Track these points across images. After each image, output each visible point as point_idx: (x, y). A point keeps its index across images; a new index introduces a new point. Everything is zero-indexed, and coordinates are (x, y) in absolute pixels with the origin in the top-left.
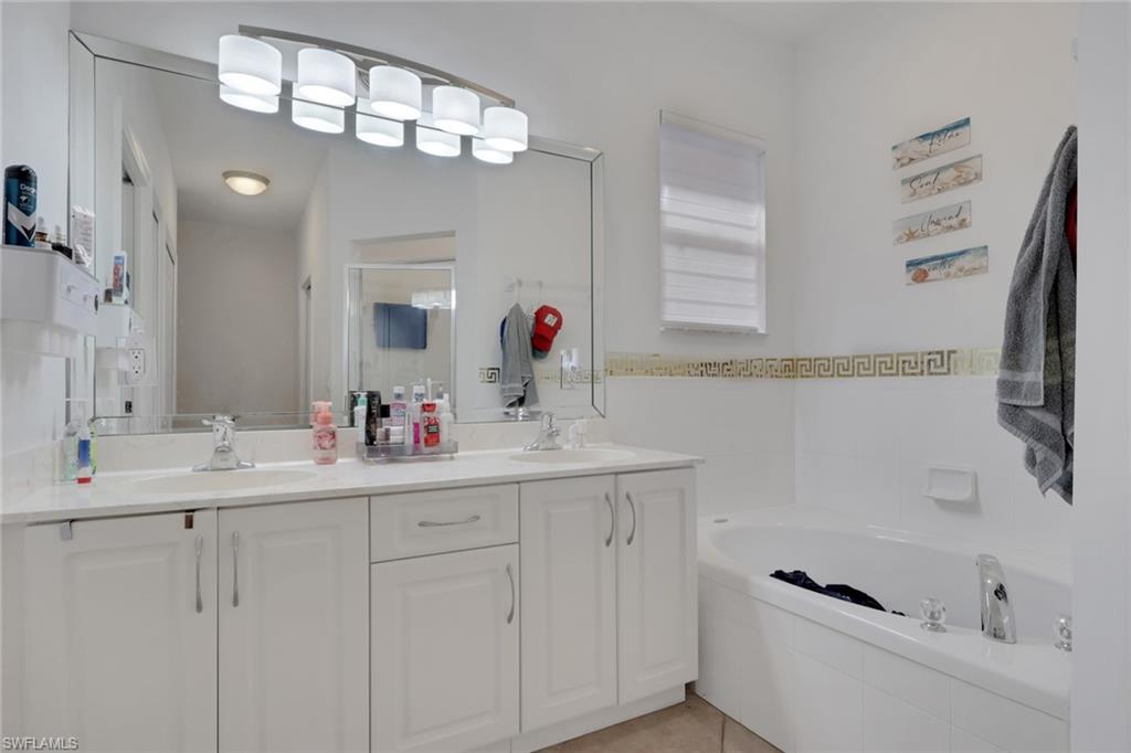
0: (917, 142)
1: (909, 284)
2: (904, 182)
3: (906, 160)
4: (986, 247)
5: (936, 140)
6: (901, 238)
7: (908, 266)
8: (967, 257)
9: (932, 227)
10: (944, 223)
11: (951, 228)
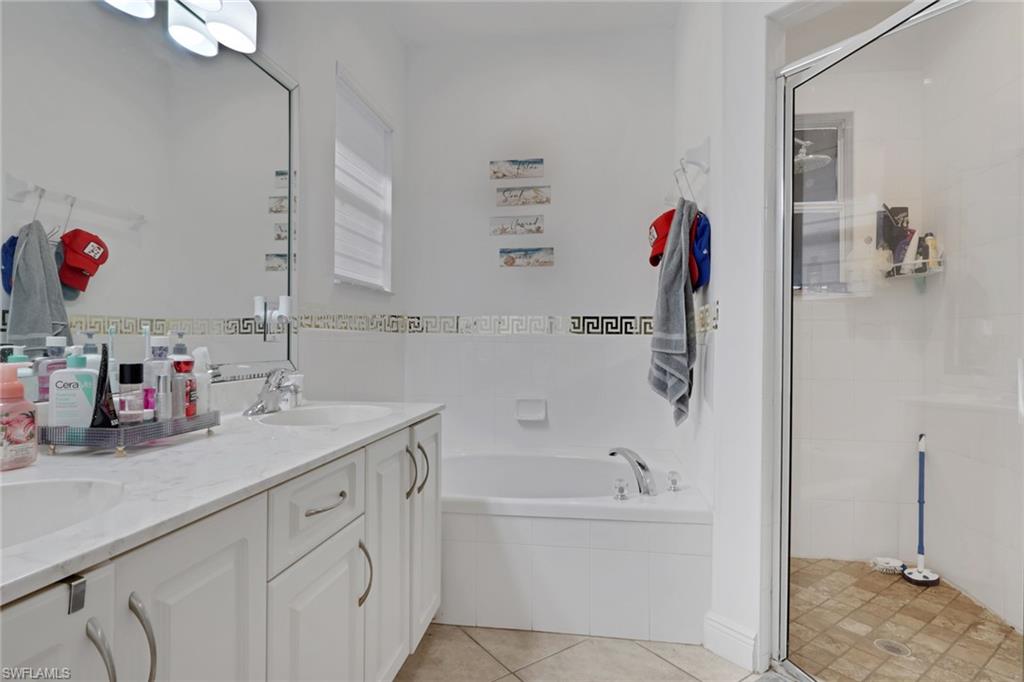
0: (508, 165)
1: (502, 266)
2: (499, 190)
3: (500, 175)
4: (552, 249)
5: (521, 167)
6: (495, 232)
7: (501, 252)
8: (541, 253)
9: (518, 228)
10: (526, 227)
11: (530, 231)
